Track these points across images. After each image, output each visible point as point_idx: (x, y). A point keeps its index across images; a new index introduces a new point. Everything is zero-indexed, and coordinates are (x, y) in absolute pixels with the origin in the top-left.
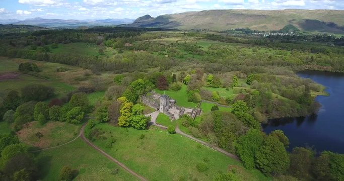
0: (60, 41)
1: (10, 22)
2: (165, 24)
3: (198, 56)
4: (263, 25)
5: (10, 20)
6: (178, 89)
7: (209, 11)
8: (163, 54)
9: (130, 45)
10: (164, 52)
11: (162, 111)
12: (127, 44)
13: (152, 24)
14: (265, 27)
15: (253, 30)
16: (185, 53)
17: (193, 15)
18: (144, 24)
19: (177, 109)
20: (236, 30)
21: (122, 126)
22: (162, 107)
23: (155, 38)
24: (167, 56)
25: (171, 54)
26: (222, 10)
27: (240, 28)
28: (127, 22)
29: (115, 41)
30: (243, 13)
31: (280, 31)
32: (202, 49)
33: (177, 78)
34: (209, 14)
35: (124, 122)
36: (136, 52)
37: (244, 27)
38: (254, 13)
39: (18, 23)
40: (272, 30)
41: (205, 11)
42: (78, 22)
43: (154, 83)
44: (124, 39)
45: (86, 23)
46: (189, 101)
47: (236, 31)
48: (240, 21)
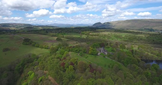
0: (66, 32)
1: (46, 25)
2: (107, 26)
3: (120, 39)
5: (45, 24)
6: (109, 48)
7: (130, 20)
8: (105, 38)
9: (92, 34)
10: (105, 37)
11: (102, 52)
12: (90, 34)
13: (101, 26)
15: (155, 29)
16: (115, 37)
17: (121, 22)
18: (98, 26)
19: (107, 52)
21: (90, 54)
22: (102, 51)
23: (102, 32)
24: (106, 38)
25: (108, 38)
27: (147, 28)
28: (90, 25)
29: (86, 32)
32: (122, 36)
33: (108, 44)
34: (130, 22)
35: (90, 53)
36: (94, 37)
37: (149, 28)
38: (156, 21)
39: (48, 25)
41: (128, 20)
42: (70, 25)
43: (100, 45)
44: (89, 32)
45: (73, 25)
46: (111, 51)
47: (144, 30)
48: (147, 25)
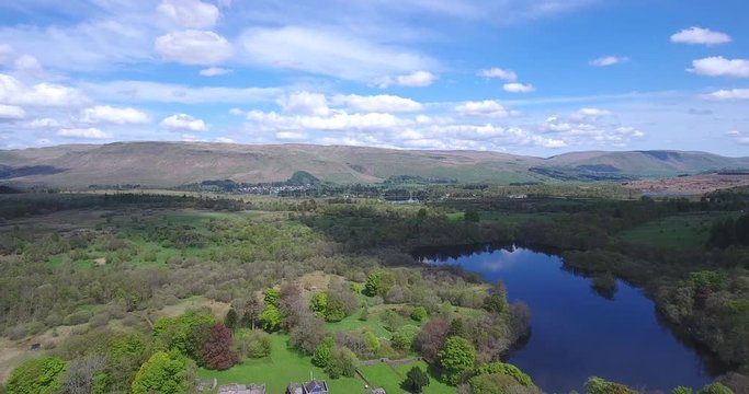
4: (256, 172)
7: (129, 144)
14: (259, 175)
15: (239, 183)
17: (86, 153)
20: (204, 183)
24: (102, 261)
26: (163, 143)
27: (212, 180)
30: (210, 149)
31: (289, 183)
37: (219, 178)
38: (233, 150)
40: (275, 181)
41: (121, 143)
47: (205, 186)
48: (207, 165)
